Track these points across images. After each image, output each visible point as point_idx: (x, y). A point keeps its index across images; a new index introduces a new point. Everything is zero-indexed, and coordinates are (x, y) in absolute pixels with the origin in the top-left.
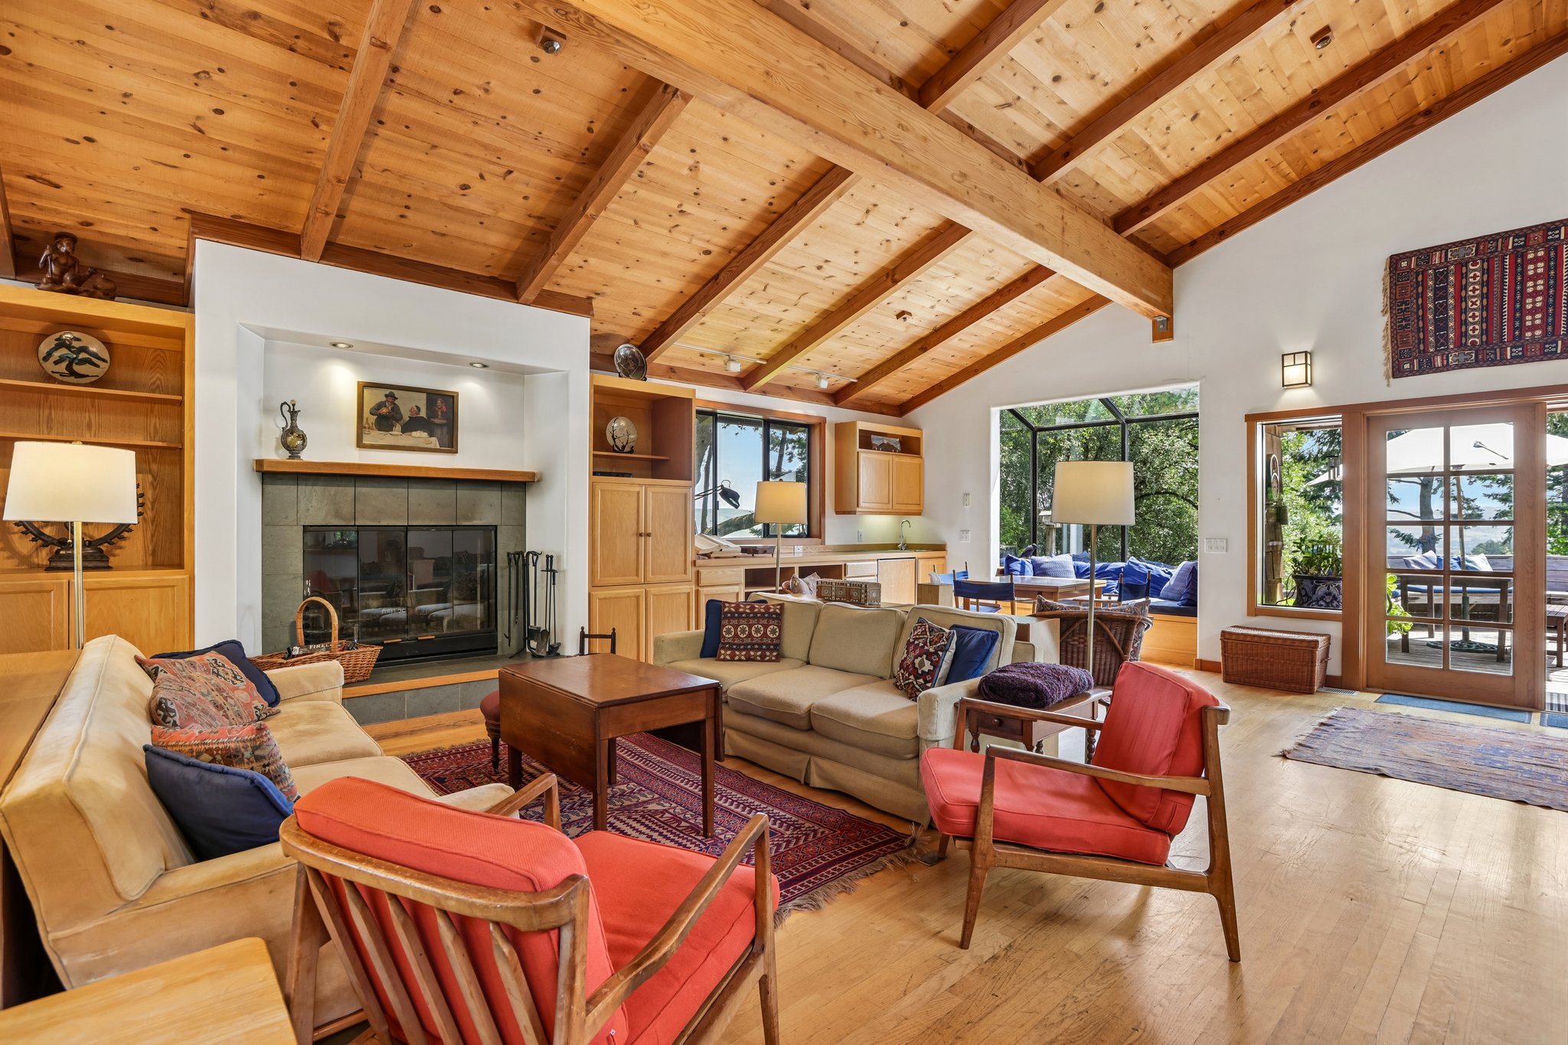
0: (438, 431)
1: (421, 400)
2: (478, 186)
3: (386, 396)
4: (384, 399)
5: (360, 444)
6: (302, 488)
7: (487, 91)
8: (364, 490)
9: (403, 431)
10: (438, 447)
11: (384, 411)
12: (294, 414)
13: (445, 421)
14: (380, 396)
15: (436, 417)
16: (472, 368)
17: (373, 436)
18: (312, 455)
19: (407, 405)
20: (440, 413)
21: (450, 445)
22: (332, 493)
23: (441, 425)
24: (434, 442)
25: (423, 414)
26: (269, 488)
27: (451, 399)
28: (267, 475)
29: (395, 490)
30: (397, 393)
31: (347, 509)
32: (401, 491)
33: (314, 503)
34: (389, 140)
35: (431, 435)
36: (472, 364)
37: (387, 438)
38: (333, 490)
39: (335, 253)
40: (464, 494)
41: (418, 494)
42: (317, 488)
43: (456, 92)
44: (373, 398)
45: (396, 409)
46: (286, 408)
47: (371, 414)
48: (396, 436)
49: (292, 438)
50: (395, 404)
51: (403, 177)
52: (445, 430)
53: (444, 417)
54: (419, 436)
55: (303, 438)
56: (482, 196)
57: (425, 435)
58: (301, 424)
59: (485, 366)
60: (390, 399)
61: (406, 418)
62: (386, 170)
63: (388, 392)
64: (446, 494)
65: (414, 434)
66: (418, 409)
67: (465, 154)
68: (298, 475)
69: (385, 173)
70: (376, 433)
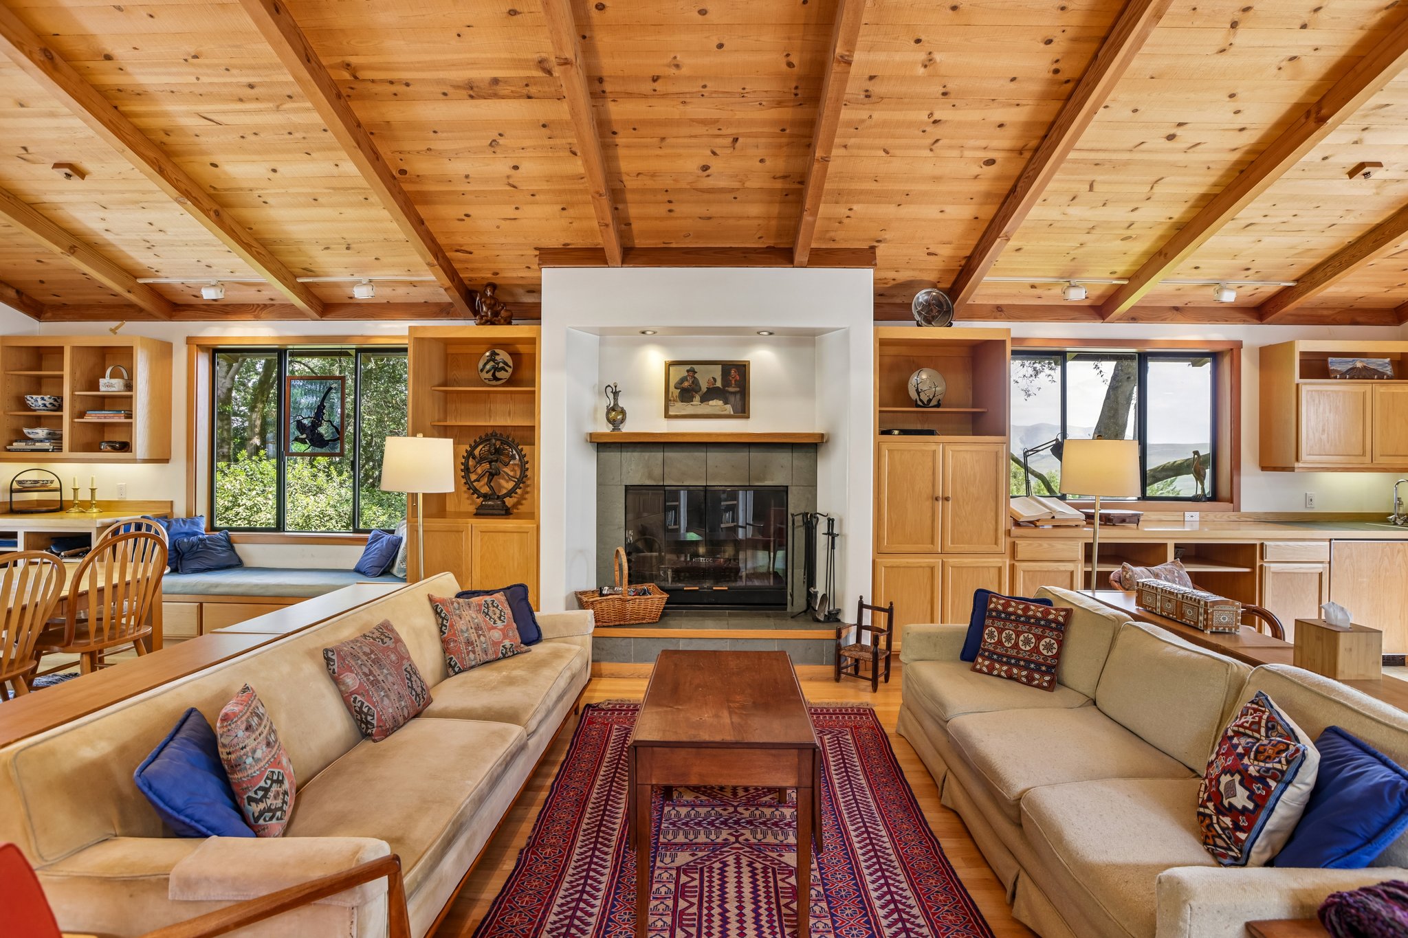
0: (732, 399)
1: (717, 372)
2: (716, 165)
3: (688, 371)
4: (686, 374)
5: (667, 416)
6: (624, 454)
7: (677, 66)
8: (672, 455)
9: (702, 401)
10: (732, 413)
11: (686, 384)
12: (616, 394)
13: (738, 389)
14: (682, 371)
15: (729, 385)
16: (758, 336)
17: (679, 408)
18: (630, 427)
19: (705, 378)
20: (733, 382)
21: (743, 411)
22: (646, 458)
23: (734, 393)
24: (729, 409)
25: (719, 384)
26: (602, 455)
27: (742, 369)
28: (601, 445)
29: (696, 454)
30: (696, 367)
31: (658, 471)
32: (700, 454)
33: (633, 467)
34: (628, 146)
35: (726, 403)
36: (759, 333)
37: (688, 409)
38: (646, 455)
39: (632, 255)
40: (756, 455)
41: (715, 457)
42: (636, 454)
43: (655, 79)
44: (678, 373)
45: (695, 382)
46: (609, 389)
47: (676, 388)
48: (696, 406)
49: (616, 414)
50: (695, 378)
51: (653, 175)
52: (738, 396)
53: (737, 386)
54: (716, 405)
55: (623, 412)
56: (724, 172)
57: (721, 403)
58: (622, 403)
59: (771, 334)
60: (691, 374)
61: (704, 389)
62: (639, 174)
63: (688, 367)
64: (741, 456)
65: (711, 403)
66: (715, 380)
67: (691, 137)
68: (621, 443)
69: (640, 177)
70: (679, 404)
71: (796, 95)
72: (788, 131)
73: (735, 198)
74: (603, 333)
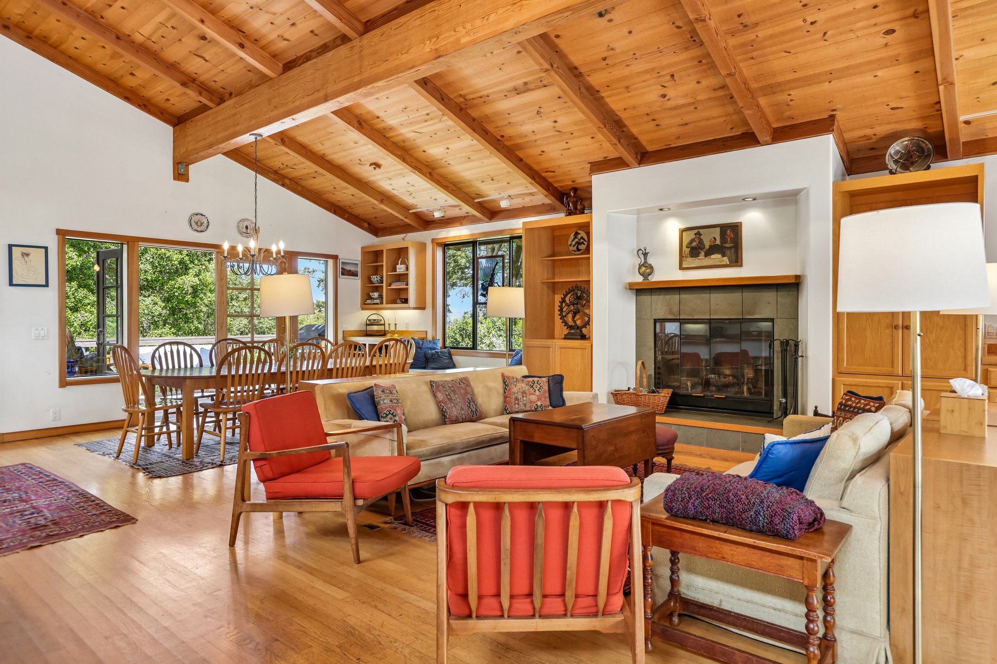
0: (728, 252)
1: (717, 233)
3: (695, 234)
4: (694, 236)
5: (681, 268)
6: (653, 297)
7: (612, 49)
8: (685, 296)
9: (706, 256)
10: (728, 263)
11: (694, 244)
12: (645, 255)
13: (732, 245)
14: (691, 235)
15: (726, 242)
16: (745, 202)
17: (689, 262)
18: (657, 277)
20: (729, 239)
21: (737, 261)
22: (668, 299)
23: (730, 248)
24: (726, 260)
25: (718, 242)
26: (639, 298)
27: (736, 228)
28: (639, 291)
29: (703, 295)
30: (701, 231)
31: (675, 309)
32: (705, 296)
33: (659, 306)
34: (609, 96)
35: (723, 256)
36: (744, 200)
37: (696, 262)
38: (668, 297)
40: (748, 295)
41: (717, 298)
42: (660, 296)
43: (604, 59)
44: (688, 237)
45: (701, 242)
46: (640, 252)
47: (687, 247)
48: (702, 260)
49: (646, 269)
50: (700, 239)
51: (634, 108)
52: (733, 250)
53: (732, 242)
54: (716, 258)
55: (651, 267)
56: (678, 94)
57: (719, 256)
58: (650, 261)
59: (754, 199)
60: (698, 236)
61: (707, 247)
62: (625, 109)
63: (696, 231)
64: (736, 296)
65: (712, 256)
66: (715, 239)
67: (643, 81)
68: (651, 289)
69: (627, 111)
70: (690, 259)
71: (694, 41)
72: (704, 61)
73: (696, 108)
74: (639, 212)
